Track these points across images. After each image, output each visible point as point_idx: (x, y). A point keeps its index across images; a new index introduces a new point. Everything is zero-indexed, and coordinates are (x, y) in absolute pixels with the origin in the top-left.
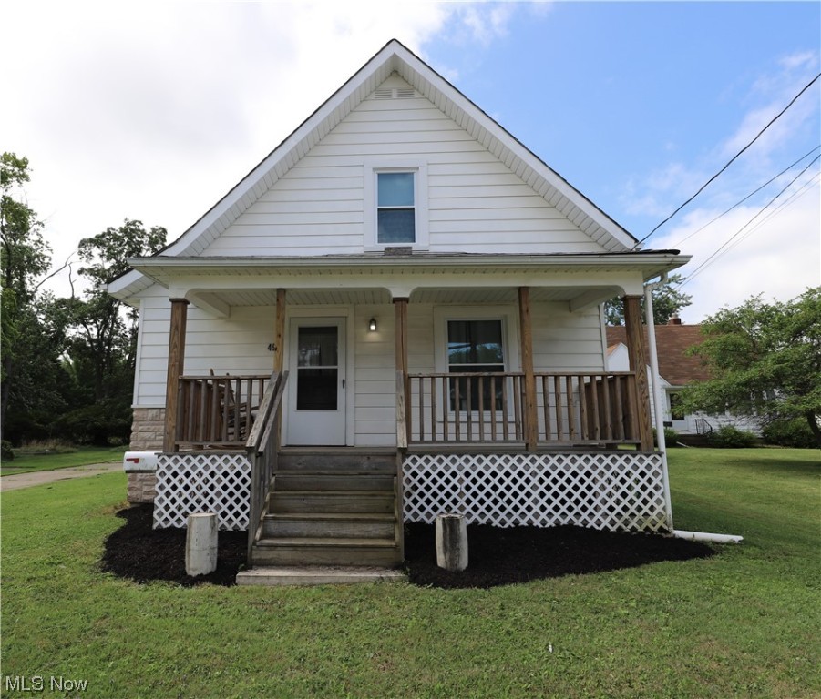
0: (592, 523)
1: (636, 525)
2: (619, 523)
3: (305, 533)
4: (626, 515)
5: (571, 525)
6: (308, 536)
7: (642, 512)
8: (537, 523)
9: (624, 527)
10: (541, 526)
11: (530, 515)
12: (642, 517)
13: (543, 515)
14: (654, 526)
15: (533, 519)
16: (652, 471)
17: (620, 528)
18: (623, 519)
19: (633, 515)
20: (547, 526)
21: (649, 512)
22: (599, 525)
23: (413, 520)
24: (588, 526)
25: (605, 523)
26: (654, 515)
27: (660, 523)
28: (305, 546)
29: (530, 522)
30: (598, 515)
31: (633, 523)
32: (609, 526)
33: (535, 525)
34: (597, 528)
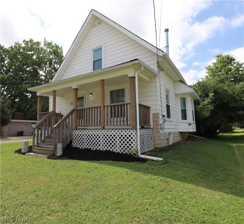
0: (115, 150)
1: (127, 152)
2: (122, 151)
3: (44, 147)
4: (124, 149)
5: (109, 150)
6: (45, 148)
7: (129, 148)
8: (101, 149)
9: (123, 152)
10: (102, 150)
11: (100, 147)
12: (129, 150)
13: (103, 147)
14: (132, 153)
15: (100, 148)
16: (133, 135)
17: (122, 153)
18: (123, 150)
19: (126, 149)
20: (104, 150)
21: (131, 148)
22: (117, 151)
23: (75, 146)
24: (114, 151)
25: (118, 151)
26: (132, 149)
27: (134, 152)
28: (48, 150)
29: (100, 149)
30: (117, 148)
31: (126, 151)
32: (119, 152)
33: (101, 150)
34: (116, 152)
